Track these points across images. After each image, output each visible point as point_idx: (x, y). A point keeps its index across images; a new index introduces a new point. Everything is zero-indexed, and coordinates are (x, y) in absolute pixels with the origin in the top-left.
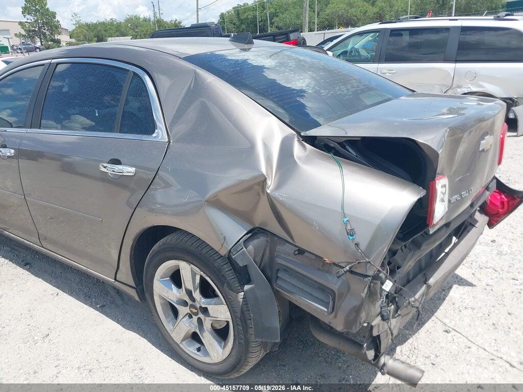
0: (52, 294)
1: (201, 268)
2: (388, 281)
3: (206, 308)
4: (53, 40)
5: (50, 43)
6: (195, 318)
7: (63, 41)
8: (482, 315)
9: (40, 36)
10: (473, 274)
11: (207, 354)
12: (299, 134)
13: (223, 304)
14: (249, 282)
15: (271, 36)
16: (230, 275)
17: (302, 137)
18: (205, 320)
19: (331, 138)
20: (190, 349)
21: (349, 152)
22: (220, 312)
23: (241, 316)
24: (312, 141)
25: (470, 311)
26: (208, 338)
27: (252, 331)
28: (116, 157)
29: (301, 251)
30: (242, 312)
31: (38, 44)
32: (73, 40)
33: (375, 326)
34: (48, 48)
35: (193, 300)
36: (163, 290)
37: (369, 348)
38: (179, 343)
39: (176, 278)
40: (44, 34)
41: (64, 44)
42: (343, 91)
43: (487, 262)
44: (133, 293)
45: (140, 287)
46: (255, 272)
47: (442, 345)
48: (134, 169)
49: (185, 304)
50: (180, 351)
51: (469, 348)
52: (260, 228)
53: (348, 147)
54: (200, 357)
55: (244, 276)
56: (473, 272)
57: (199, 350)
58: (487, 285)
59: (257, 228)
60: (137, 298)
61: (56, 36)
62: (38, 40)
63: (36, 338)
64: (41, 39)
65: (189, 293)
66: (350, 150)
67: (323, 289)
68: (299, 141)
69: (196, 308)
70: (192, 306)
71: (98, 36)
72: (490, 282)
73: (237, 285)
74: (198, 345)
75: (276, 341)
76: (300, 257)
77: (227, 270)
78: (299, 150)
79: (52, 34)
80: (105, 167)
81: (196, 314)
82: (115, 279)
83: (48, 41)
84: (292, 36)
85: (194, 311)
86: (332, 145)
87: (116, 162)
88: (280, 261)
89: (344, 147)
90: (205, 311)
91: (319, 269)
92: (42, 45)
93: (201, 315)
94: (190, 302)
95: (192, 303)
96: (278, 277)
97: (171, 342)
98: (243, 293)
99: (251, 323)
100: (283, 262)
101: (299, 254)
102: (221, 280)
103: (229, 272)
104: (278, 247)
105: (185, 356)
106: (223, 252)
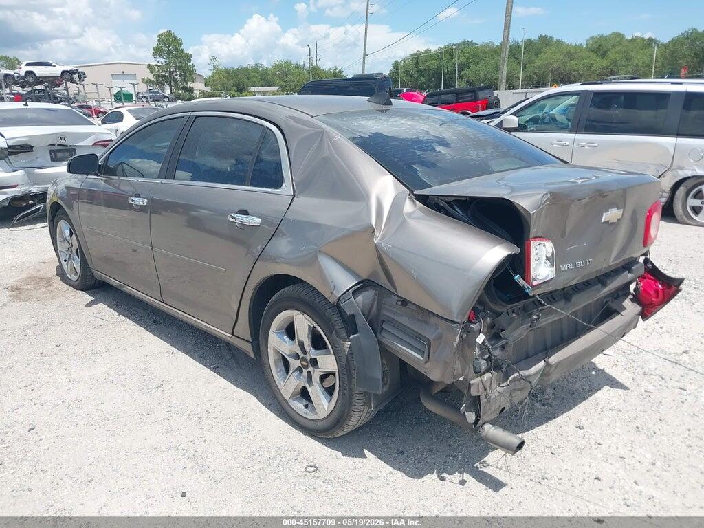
0: (167, 352)
1: (314, 318)
2: (481, 334)
3: (316, 359)
4: (185, 89)
5: (180, 92)
6: (305, 372)
7: (197, 90)
8: (627, 417)
9: (171, 82)
10: (633, 379)
11: (314, 410)
12: (411, 192)
13: (330, 354)
14: (356, 332)
15: (454, 93)
16: (339, 325)
17: (415, 195)
18: (314, 372)
19: (441, 198)
20: (298, 406)
21: (456, 210)
22: (328, 362)
23: (346, 365)
24: (424, 199)
25: (615, 413)
26: (316, 391)
27: (355, 381)
28: (245, 208)
29: (405, 302)
30: (348, 361)
31: (168, 92)
32: (208, 89)
33: (473, 384)
34: (177, 98)
35: (304, 351)
36: (277, 342)
37: (468, 409)
38: (287, 398)
39: (290, 331)
40: (176, 81)
41: (198, 93)
42: (471, 156)
43: (656, 369)
44: (248, 348)
45: (256, 342)
46: (362, 321)
47: (570, 438)
48: (260, 220)
49: (297, 357)
50: (289, 408)
51: (599, 444)
52: (369, 280)
53: (456, 207)
54: (307, 414)
55: (350, 325)
56: (635, 377)
57: (306, 407)
58: (645, 391)
59: (366, 280)
60: (252, 356)
61: (189, 83)
62: (168, 87)
63: (150, 387)
64: (171, 86)
65: (301, 344)
66: (458, 210)
67: (419, 337)
68: (411, 199)
69: (306, 361)
70: (304, 359)
71: (238, 86)
72: (651, 388)
73: (345, 335)
74: (305, 403)
75: (377, 393)
76: (403, 308)
77: (336, 319)
78: (409, 207)
79: (184, 80)
80: (234, 218)
81: (306, 367)
82: (233, 334)
83: (179, 89)
84: (482, 95)
85: (305, 363)
86: (442, 205)
87: (244, 212)
88: (385, 313)
89: (452, 207)
90: (314, 363)
91: (418, 320)
92: (171, 93)
93: (311, 369)
94: (301, 355)
95: (303, 355)
96: (382, 329)
97: (280, 398)
98: (349, 343)
99: (355, 372)
100: (389, 314)
101: (401, 305)
102: (329, 328)
103: (338, 322)
104: (384, 299)
105: (292, 413)
106: (332, 300)
